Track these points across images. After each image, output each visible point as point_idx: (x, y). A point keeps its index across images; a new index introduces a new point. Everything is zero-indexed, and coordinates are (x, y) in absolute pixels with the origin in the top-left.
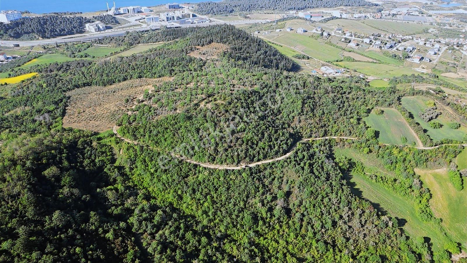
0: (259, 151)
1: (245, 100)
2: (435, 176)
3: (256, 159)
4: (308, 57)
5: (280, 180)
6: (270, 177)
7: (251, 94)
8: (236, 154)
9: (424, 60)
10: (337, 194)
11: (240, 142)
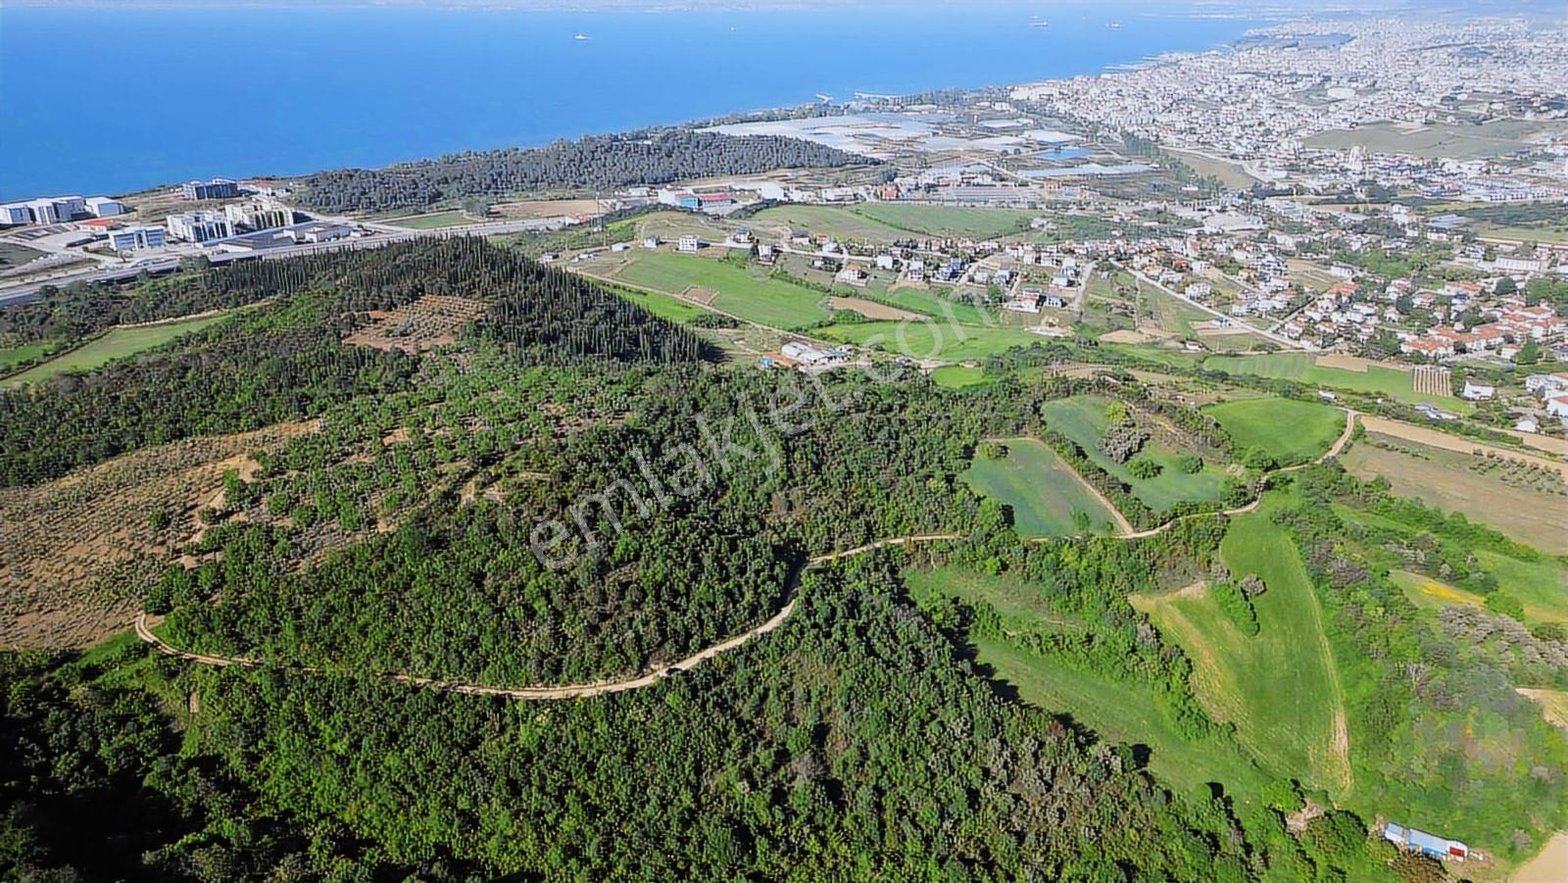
0: (700, 614)
1: (612, 460)
2: (1185, 607)
3: (694, 641)
4: (734, 321)
5: (784, 696)
6: (751, 692)
7: (625, 441)
8: (630, 634)
9: (1046, 304)
10: (957, 706)
11: (631, 595)
